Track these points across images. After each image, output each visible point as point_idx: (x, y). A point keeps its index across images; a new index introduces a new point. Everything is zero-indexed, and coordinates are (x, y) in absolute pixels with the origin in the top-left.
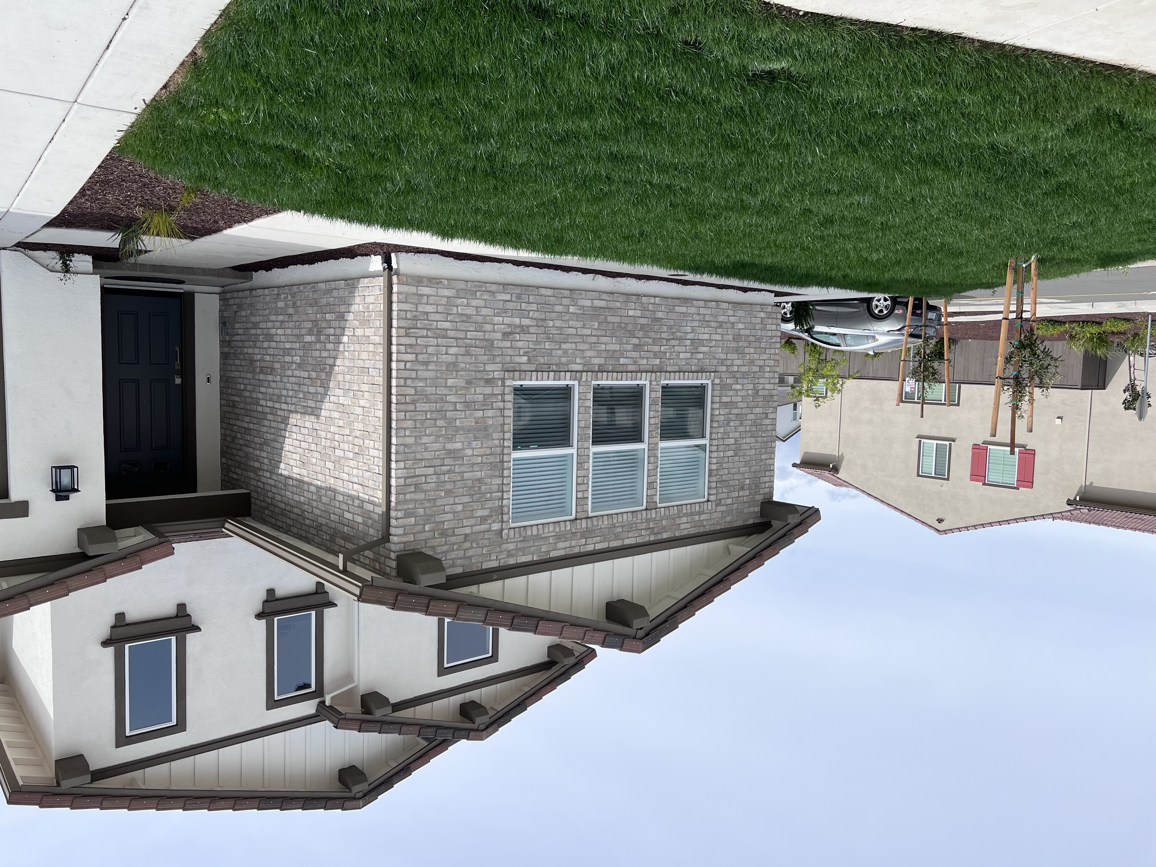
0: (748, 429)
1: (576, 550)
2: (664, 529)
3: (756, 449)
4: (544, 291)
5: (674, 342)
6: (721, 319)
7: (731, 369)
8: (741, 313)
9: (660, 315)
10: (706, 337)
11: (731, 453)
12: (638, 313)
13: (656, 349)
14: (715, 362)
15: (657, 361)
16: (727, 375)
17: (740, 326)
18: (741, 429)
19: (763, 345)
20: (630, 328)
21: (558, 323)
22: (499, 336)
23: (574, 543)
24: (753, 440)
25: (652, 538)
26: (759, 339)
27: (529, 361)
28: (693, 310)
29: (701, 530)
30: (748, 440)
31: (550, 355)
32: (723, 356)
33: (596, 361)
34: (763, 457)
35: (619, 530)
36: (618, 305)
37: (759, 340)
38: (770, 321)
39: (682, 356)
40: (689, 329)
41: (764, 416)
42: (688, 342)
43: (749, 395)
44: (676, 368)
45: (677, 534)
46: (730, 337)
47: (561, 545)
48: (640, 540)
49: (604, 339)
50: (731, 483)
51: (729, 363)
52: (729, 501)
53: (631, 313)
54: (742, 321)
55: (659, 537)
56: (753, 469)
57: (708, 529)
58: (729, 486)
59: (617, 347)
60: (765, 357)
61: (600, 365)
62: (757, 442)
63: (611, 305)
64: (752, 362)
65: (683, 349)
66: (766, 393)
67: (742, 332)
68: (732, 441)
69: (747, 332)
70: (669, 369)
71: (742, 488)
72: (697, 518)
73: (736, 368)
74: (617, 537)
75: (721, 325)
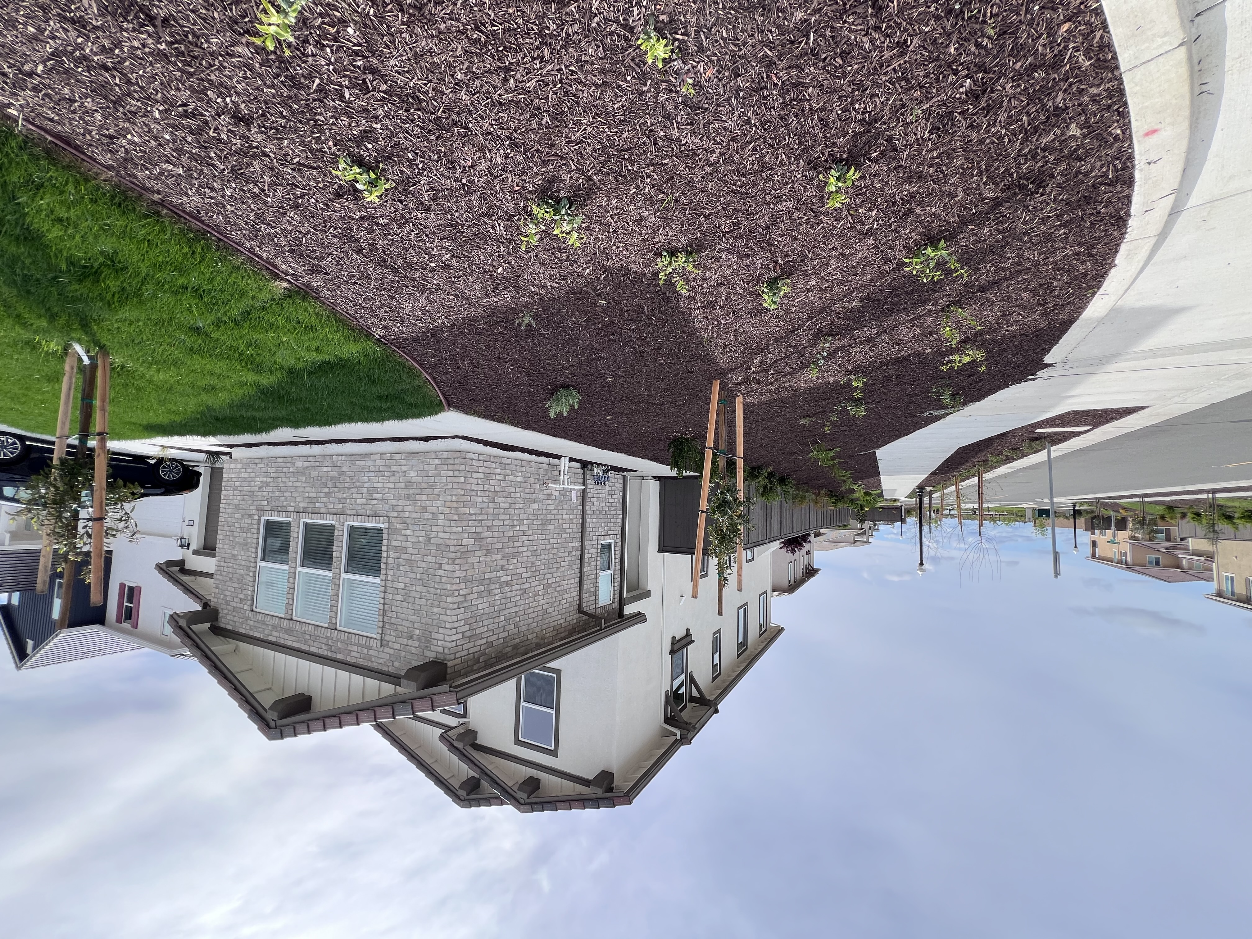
0: (418, 576)
1: (282, 641)
2: (339, 651)
3: (427, 600)
4: (279, 460)
5: (353, 490)
6: (394, 468)
7: (402, 515)
8: (414, 462)
9: (344, 469)
10: (380, 485)
11: (399, 597)
12: (330, 469)
13: (340, 496)
14: (387, 507)
15: (341, 506)
16: (398, 520)
17: (413, 474)
18: (412, 575)
19: (436, 492)
20: (324, 480)
21: (284, 479)
22: (256, 489)
23: (281, 635)
24: (424, 589)
25: (329, 654)
26: (432, 486)
27: (268, 505)
28: (370, 463)
29: (370, 664)
30: (418, 588)
31: (278, 500)
32: (394, 502)
33: (302, 505)
34: (435, 610)
35: (307, 637)
36: (318, 464)
37: (432, 487)
38: (445, 467)
39: (358, 501)
40: (366, 479)
41: (437, 566)
42: (365, 490)
43: (419, 542)
44: (354, 512)
45: (349, 659)
46: (403, 485)
47: (274, 633)
48: (320, 652)
49: (308, 489)
50: (400, 628)
51: (400, 509)
52: (397, 646)
53: (325, 469)
54: (415, 469)
55: (334, 655)
56: (424, 621)
57: (375, 665)
58: (396, 630)
59: (314, 495)
60: (439, 503)
61: (304, 508)
62: (428, 592)
63: (313, 464)
64: (425, 509)
65: (360, 496)
66: (440, 541)
67: (414, 480)
68: (402, 586)
69: (420, 479)
70: (349, 512)
71: (411, 637)
72: (366, 651)
73: (407, 515)
74: (306, 643)
75: (393, 474)
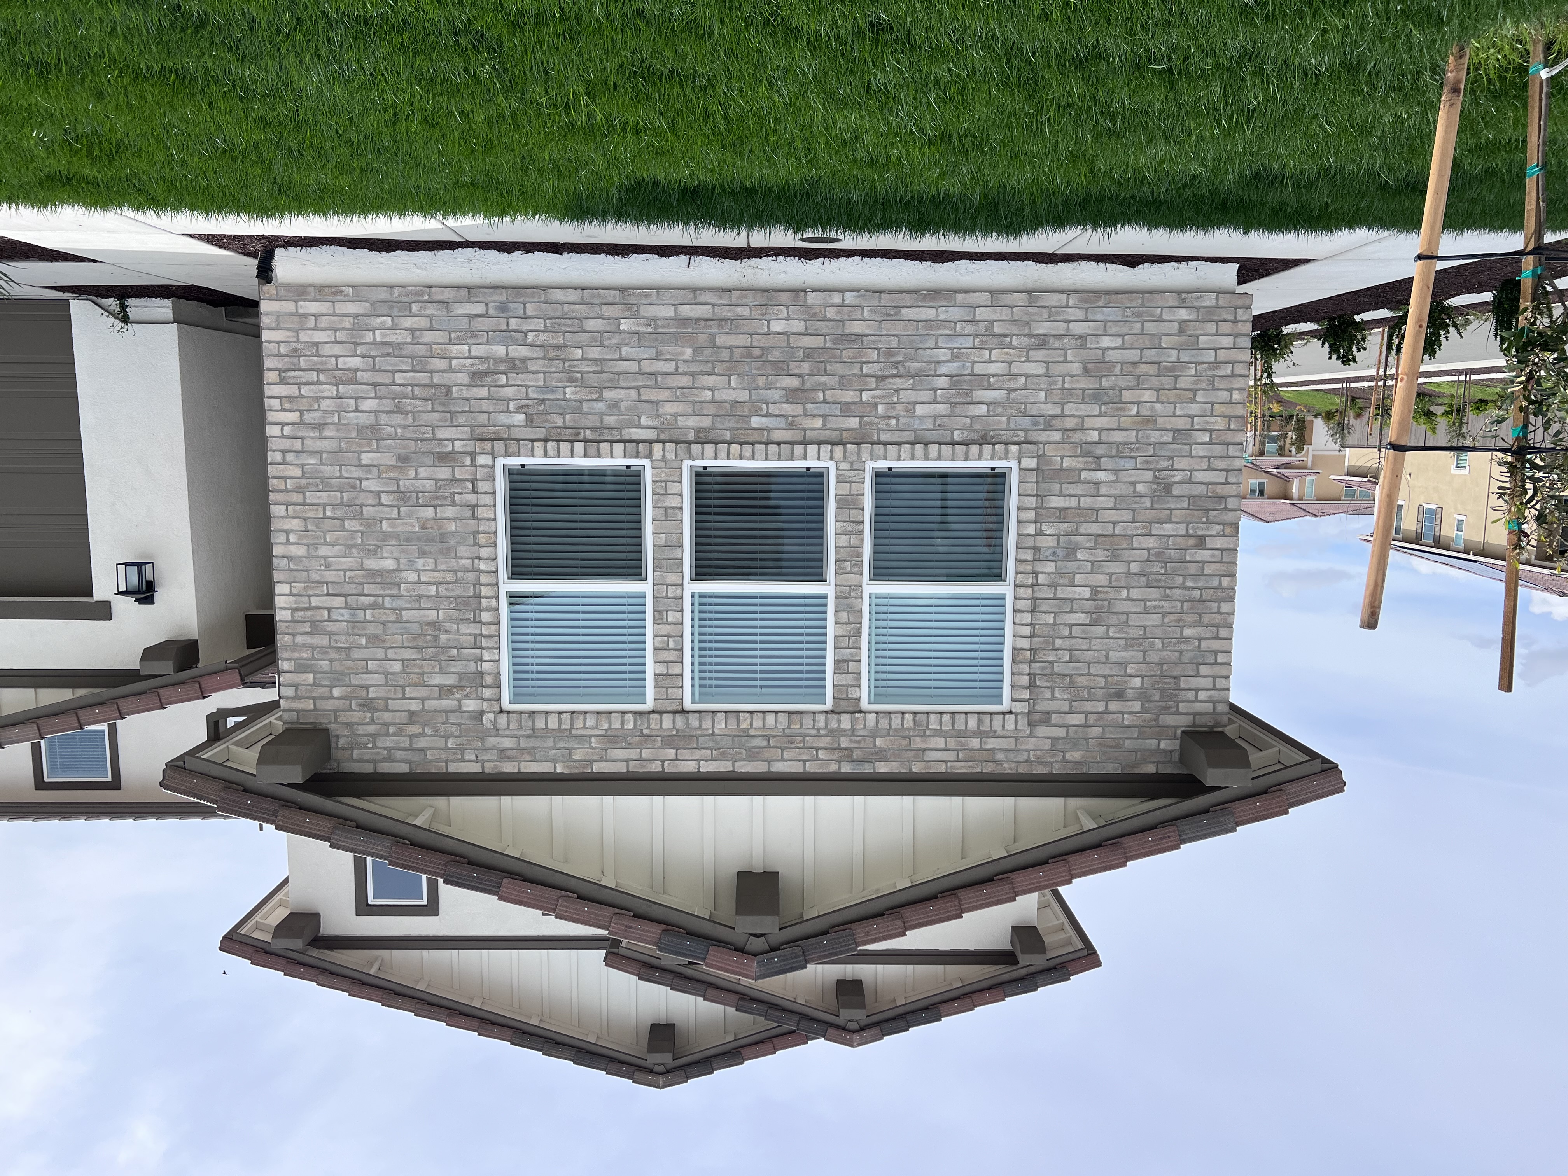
0: (1135, 568)
1: (655, 767)
2: (881, 755)
3: (1164, 615)
4: (558, 295)
5: (898, 383)
6: (1042, 329)
7: (1077, 437)
8: (1108, 313)
9: (857, 327)
10: (994, 368)
11: (1081, 618)
12: (798, 326)
13: (849, 396)
14: (1026, 422)
15: (854, 422)
16: (1067, 450)
17: (1106, 342)
18: (1114, 567)
19: (1182, 383)
20: (775, 355)
21: (594, 352)
22: (462, 378)
23: (646, 754)
24: (1154, 593)
25: (847, 768)
26: (1172, 369)
27: (530, 422)
28: (955, 313)
29: (989, 768)
30: (1135, 593)
31: (579, 410)
32: (1052, 409)
33: (692, 422)
34: (1188, 632)
35: (760, 742)
36: (744, 312)
37: (1173, 371)
38: (1211, 328)
39: (920, 410)
40: (943, 354)
41: (1192, 541)
42: (942, 382)
43: (1137, 495)
44: (908, 436)
45: (917, 768)
46: (1076, 368)
47: (618, 753)
48: (812, 768)
49: (710, 380)
50: (1082, 681)
51: (1070, 423)
52: (1077, 719)
53: (777, 327)
54: (1113, 330)
55: (867, 768)
56: (1154, 657)
57: (1008, 768)
58: (1072, 686)
59: (744, 395)
60: (1194, 409)
61: (699, 430)
62: (1166, 598)
63: (724, 312)
64: (1149, 422)
65: (927, 396)
66: (1200, 490)
67: (1112, 355)
68: (1087, 593)
69: (1133, 355)
70: (884, 437)
71: (1120, 695)
72: (975, 743)
73: (1094, 436)
74: (753, 755)
75: (1043, 342)
